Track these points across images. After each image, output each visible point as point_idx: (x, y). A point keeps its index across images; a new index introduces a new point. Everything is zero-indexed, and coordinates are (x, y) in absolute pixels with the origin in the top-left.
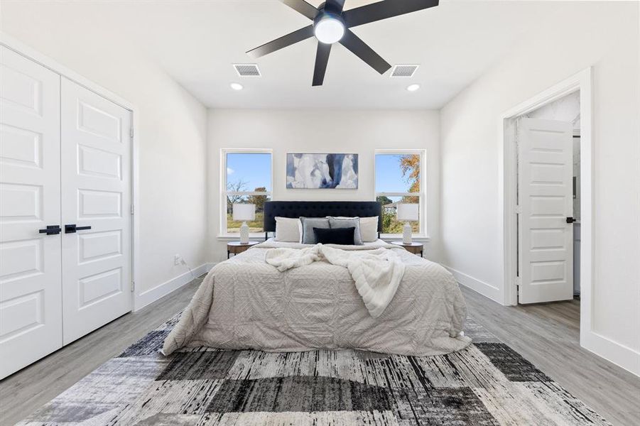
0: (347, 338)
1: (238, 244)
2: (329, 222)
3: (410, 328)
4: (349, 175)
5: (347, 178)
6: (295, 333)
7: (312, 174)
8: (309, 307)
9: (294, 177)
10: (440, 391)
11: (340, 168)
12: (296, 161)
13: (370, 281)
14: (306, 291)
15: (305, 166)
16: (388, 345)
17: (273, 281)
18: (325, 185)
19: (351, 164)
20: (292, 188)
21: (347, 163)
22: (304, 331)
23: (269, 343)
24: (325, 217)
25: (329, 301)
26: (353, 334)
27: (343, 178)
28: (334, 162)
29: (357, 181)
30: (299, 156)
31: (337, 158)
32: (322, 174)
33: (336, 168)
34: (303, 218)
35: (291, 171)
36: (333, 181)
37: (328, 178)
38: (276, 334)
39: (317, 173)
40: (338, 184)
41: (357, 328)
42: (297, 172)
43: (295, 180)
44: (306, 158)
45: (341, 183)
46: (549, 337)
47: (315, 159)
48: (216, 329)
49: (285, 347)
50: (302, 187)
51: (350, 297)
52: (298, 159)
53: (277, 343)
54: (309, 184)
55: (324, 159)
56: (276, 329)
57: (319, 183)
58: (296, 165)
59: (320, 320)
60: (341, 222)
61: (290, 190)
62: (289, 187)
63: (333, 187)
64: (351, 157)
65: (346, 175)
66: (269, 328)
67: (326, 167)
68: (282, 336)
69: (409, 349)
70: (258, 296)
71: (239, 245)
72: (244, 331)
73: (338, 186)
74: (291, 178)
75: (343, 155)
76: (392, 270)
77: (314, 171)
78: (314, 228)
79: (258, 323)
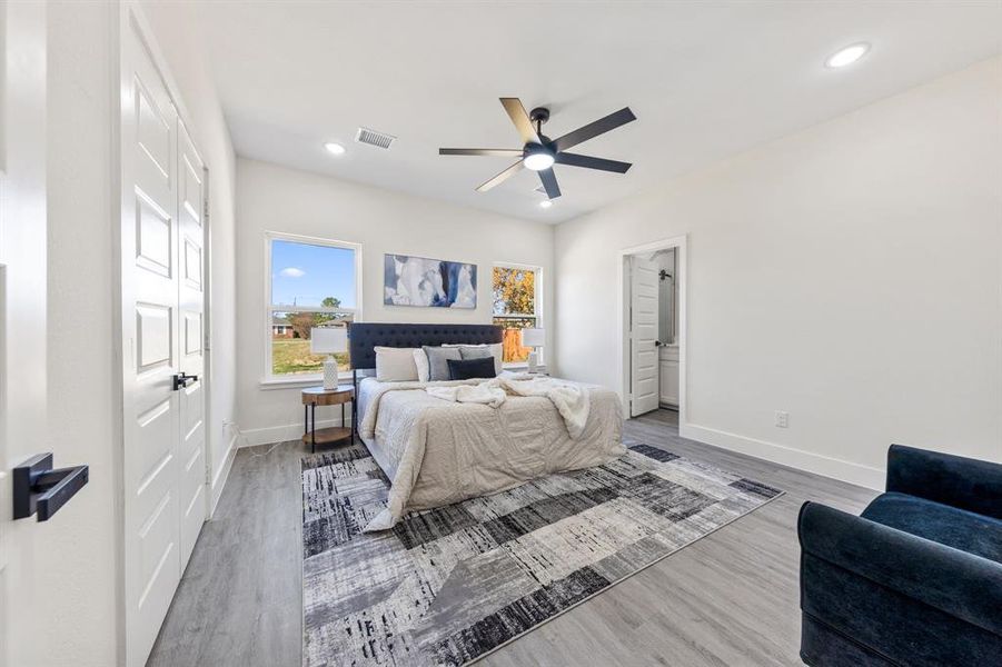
0: (553, 463)
1: (321, 391)
2: (460, 351)
3: (597, 442)
4: (466, 290)
5: (464, 295)
6: (513, 469)
7: (421, 286)
8: (523, 440)
9: (396, 288)
10: (635, 478)
11: (456, 281)
12: (399, 267)
13: (570, 405)
14: (519, 425)
15: (410, 274)
16: (584, 461)
17: (489, 419)
18: (437, 302)
19: (469, 277)
20: (392, 304)
21: (464, 275)
22: (520, 465)
23: (489, 486)
24: (440, 345)
25: (540, 431)
26: (559, 458)
27: (460, 294)
28: (448, 271)
29: (475, 299)
30: (404, 259)
31: (452, 267)
32: (435, 289)
33: (451, 281)
34: (427, 348)
35: (391, 279)
36: (447, 298)
37: (442, 294)
38: (496, 474)
39: (427, 285)
40: (453, 301)
41: (561, 452)
42: (399, 283)
43: (397, 294)
44: (413, 265)
45: (456, 300)
46: (661, 434)
47: (424, 266)
48: (433, 485)
49: (505, 485)
50: (407, 303)
51: (554, 423)
52: (402, 265)
53: (498, 483)
54: (417, 300)
55: (436, 268)
56: (498, 469)
57: (429, 300)
58: (398, 272)
59: (534, 451)
60: (474, 351)
61: (390, 307)
62: (388, 302)
63: (448, 305)
64: (468, 268)
65: (462, 290)
66: (489, 469)
67: (438, 278)
68: (501, 475)
69: (598, 460)
70: (478, 438)
71: (323, 392)
72: (466, 479)
73: (453, 305)
74: (390, 291)
75: (460, 265)
76: (582, 393)
77: (423, 282)
78: (448, 361)
79: (478, 467)
